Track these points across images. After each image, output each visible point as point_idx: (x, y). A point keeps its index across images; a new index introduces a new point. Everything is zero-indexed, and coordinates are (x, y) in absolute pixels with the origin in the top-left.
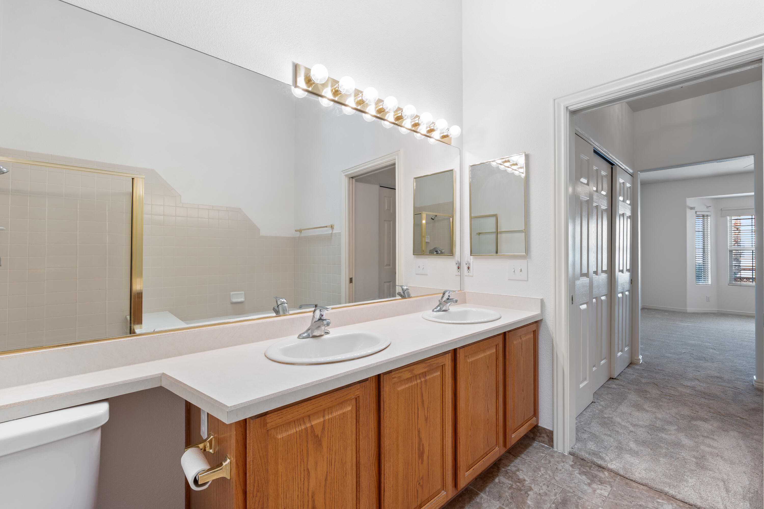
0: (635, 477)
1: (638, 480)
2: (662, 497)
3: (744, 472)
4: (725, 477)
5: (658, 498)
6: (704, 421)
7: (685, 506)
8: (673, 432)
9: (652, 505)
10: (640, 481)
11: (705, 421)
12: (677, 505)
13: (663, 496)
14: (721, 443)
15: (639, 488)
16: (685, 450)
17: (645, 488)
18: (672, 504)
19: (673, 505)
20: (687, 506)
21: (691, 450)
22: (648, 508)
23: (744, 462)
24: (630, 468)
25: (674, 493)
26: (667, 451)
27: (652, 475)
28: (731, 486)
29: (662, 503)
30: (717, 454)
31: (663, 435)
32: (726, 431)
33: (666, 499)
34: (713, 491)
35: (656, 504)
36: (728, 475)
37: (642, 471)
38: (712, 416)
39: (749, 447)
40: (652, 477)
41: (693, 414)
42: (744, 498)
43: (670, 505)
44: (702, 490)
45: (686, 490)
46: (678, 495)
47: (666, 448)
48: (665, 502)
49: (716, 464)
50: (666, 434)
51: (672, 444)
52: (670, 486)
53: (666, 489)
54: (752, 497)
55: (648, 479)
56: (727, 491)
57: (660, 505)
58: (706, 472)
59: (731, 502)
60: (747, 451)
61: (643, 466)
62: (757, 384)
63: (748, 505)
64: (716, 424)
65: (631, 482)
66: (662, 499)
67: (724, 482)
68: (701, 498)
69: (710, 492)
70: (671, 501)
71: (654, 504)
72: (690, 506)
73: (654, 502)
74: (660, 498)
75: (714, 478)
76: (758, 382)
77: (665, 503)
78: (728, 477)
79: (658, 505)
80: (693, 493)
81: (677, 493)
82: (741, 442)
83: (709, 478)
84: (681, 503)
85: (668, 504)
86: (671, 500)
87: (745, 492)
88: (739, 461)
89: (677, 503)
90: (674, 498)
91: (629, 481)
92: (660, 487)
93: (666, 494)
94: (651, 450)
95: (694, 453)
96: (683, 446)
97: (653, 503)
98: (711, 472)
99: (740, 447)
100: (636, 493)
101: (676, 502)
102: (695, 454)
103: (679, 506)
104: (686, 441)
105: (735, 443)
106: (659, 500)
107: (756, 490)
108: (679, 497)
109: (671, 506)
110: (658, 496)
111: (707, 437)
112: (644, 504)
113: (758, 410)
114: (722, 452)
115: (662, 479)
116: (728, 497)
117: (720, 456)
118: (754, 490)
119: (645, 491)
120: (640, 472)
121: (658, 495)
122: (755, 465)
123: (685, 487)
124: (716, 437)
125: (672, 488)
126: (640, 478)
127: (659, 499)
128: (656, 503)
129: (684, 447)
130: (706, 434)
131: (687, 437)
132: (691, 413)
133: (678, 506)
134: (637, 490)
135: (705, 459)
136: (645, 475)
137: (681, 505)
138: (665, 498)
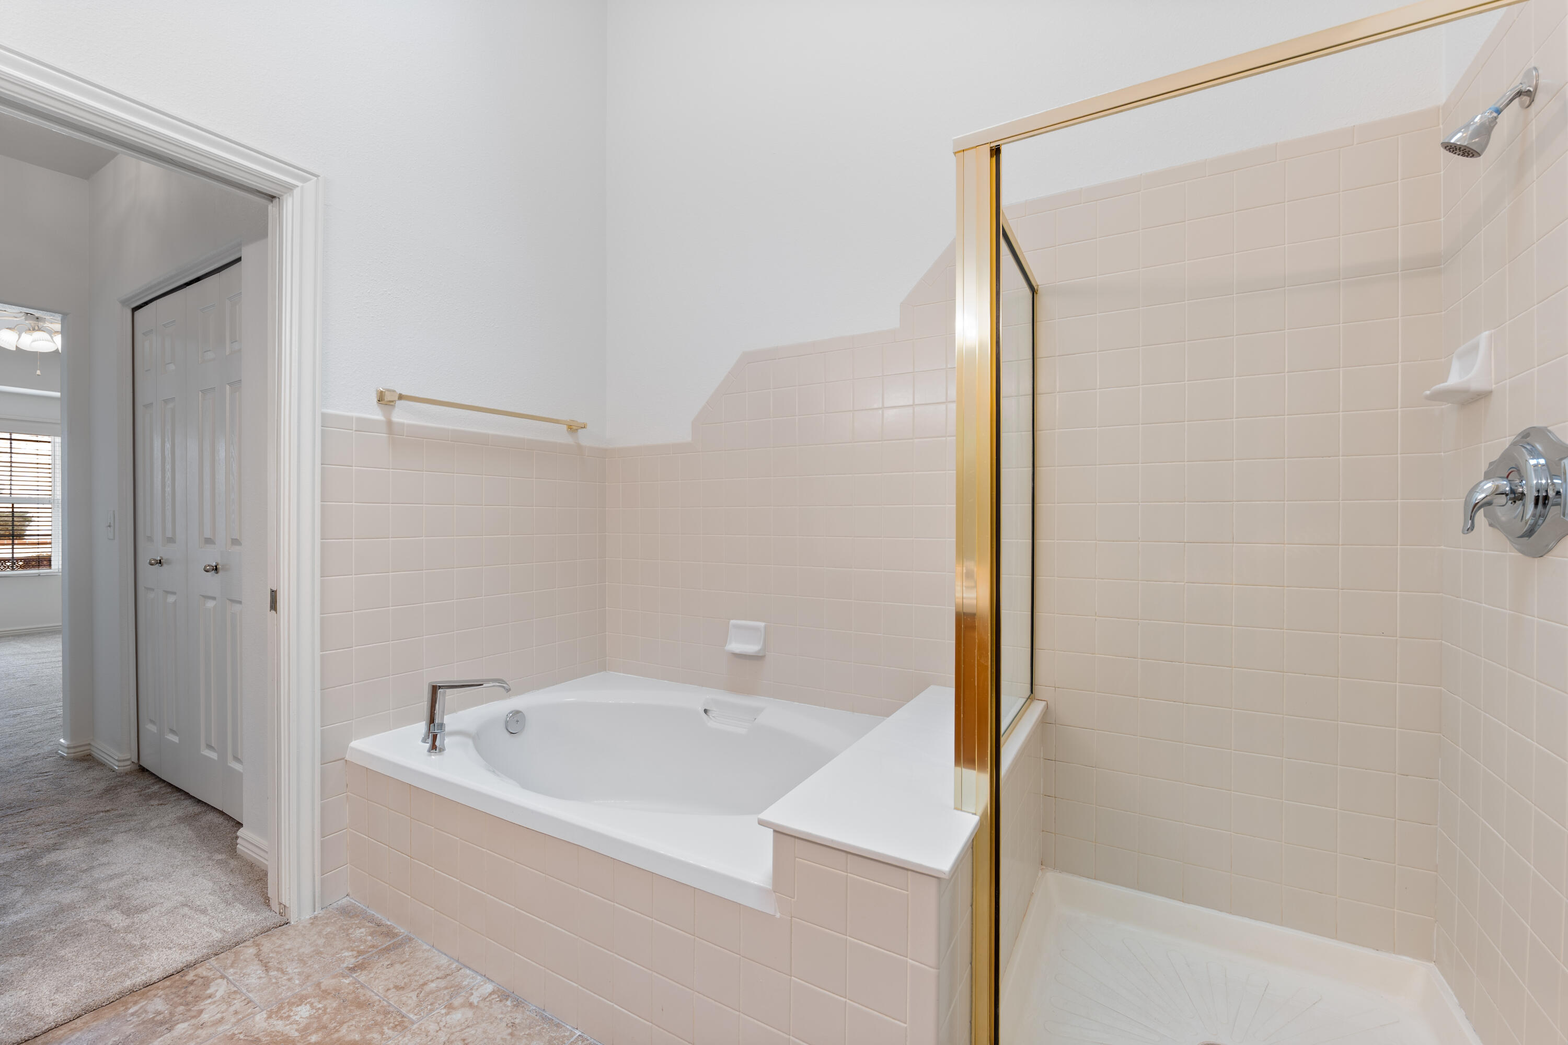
0: (51, 1019)
1: (61, 1017)
2: (131, 1002)
3: (193, 875)
4: (181, 899)
5: (127, 1009)
6: (54, 850)
7: (174, 980)
8: (27, 900)
9: (132, 1026)
10: (69, 1015)
11: (58, 849)
12: (162, 989)
13: (130, 999)
14: (120, 861)
15: (76, 1028)
16: (82, 910)
17: (87, 1017)
18: (155, 996)
19: (159, 995)
20: (177, 977)
21: (92, 903)
22: (130, 1035)
23: (179, 863)
24: (25, 1013)
25: (144, 978)
26: (55, 935)
27: (78, 987)
28: (198, 903)
29: (141, 1008)
30: (134, 879)
31: (14, 918)
32: (105, 841)
33: (139, 998)
34: (189, 927)
35: (134, 1020)
36: (181, 894)
37: (52, 998)
38: (59, 835)
39: (161, 841)
40: (83, 990)
41: (22, 852)
42: (227, 903)
43: (155, 999)
44: (175, 938)
45: (155, 958)
46: (151, 976)
47: (46, 931)
48: (144, 1003)
49: (150, 893)
50: (16, 913)
51: (49, 919)
52: (127, 975)
53: (127, 983)
54: (234, 895)
55: (79, 1000)
56: (204, 912)
57: (141, 1013)
58: (150, 913)
59: (222, 920)
60: (165, 848)
61: (45, 989)
62: (72, 751)
63: (241, 906)
64: (81, 842)
65: (50, 1035)
66: (134, 1004)
67: (186, 905)
68: (185, 948)
69: (186, 931)
70: (149, 994)
71: (132, 1021)
72: (181, 974)
73: (128, 1019)
74: (129, 1006)
75: (170, 912)
76: (74, 747)
77: (145, 1005)
78: (183, 896)
79: (139, 1017)
80: (169, 952)
81: (148, 974)
82: (144, 842)
83: (164, 915)
84: (165, 981)
85: (150, 1002)
86: (147, 993)
87: (220, 895)
88: (172, 866)
89: (161, 987)
90: (148, 986)
91: (42, 1036)
92: (115, 989)
93: (132, 992)
94: (23, 955)
95: (102, 903)
96: (72, 907)
97: (129, 1022)
98: (158, 908)
99: (151, 848)
100: (81, 1039)
101: (158, 988)
102: (106, 903)
103: (167, 987)
104: (68, 897)
105: (137, 849)
106: (131, 1011)
107: (227, 883)
108: (157, 975)
109: (158, 999)
110: (123, 1006)
111: (92, 868)
112: (116, 1038)
113: (113, 788)
114: (137, 872)
115: (104, 976)
116: (213, 917)
117: (141, 879)
118: (226, 885)
119: (94, 1021)
120: (52, 1002)
121: (121, 1005)
122: (195, 857)
123: (150, 956)
124: (104, 860)
125: (132, 974)
126: (63, 1011)
127: (130, 1008)
128: (132, 1017)
129: (75, 908)
130: (84, 866)
131: (59, 891)
132: (18, 852)
133: (167, 989)
134: (79, 1033)
135: (127, 898)
136: (68, 998)
137: (168, 983)
138: (135, 998)
